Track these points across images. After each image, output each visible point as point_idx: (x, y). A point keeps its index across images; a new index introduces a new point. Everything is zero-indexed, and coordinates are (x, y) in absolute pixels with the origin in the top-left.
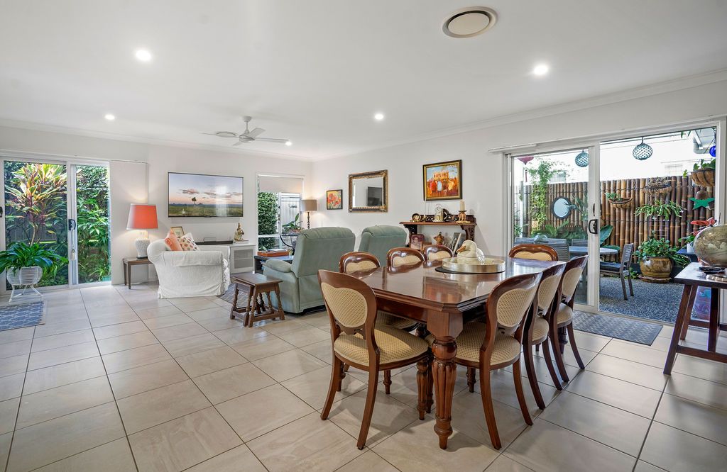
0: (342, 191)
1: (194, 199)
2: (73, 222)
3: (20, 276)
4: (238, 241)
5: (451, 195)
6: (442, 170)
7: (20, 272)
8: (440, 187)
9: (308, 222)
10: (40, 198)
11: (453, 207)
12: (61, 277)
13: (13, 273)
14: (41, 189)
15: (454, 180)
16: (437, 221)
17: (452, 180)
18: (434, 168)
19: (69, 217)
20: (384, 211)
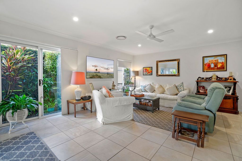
0: (152, 67)
1: (96, 70)
2: (41, 81)
3: (16, 116)
4: (114, 89)
5: (220, 69)
6: (214, 59)
7: (16, 114)
8: (212, 66)
9: (135, 80)
10: (15, 68)
11: (221, 74)
12: (34, 113)
13: (12, 115)
14: (16, 64)
15: (222, 63)
16: (214, 80)
17: (220, 63)
18: (209, 58)
19: (39, 79)
20: (178, 76)
